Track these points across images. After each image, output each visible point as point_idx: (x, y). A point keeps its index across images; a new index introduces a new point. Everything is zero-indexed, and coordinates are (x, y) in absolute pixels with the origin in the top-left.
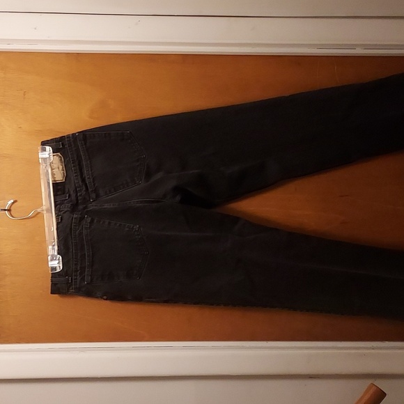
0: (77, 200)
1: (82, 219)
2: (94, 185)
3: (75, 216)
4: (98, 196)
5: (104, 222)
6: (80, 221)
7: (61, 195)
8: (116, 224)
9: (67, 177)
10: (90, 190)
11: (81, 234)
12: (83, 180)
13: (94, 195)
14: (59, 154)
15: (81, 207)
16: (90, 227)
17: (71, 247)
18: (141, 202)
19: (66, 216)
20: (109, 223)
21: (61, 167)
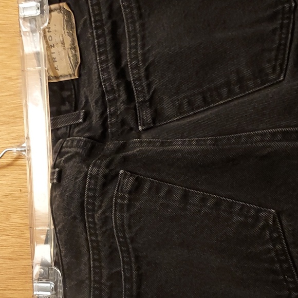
0: (104, 125)
1: (109, 179)
2: (149, 86)
3: (92, 170)
4: (157, 117)
5: (170, 192)
6: (104, 185)
7: (67, 112)
8: (204, 200)
9: (82, 66)
10: (138, 99)
11: (106, 220)
12: (122, 74)
13: (146, 115)
14: (64, 5)
15: (110, 146)
16: (129, 206)
17: (84, 251)
18: (286, 136)
19: (70, 169)
20: (185, 196)
21: (68, 41)
